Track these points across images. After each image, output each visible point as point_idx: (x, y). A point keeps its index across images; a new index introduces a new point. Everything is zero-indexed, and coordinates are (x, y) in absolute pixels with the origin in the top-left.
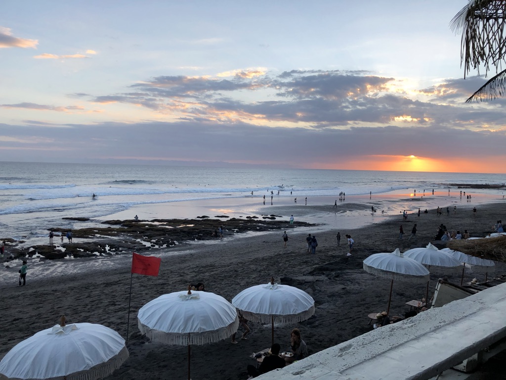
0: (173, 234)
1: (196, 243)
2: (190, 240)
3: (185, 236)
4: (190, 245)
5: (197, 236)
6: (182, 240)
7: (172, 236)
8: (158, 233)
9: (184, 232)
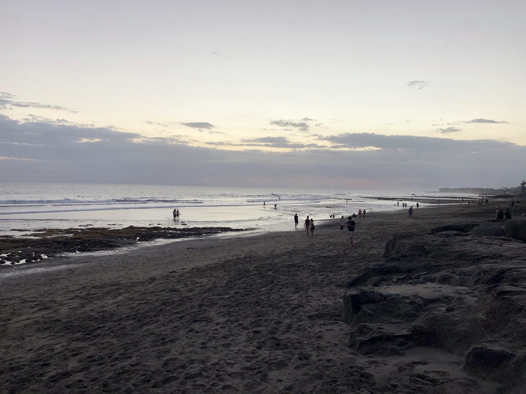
0: (39, 246)
1: (79, 255)
2: (67, 251)
3: (60, 248)
4: (67, 258)
5: (79, 247)
6: (54, 252)
7: (37, 248)
8: (15, 245)
9: (59, 242)
